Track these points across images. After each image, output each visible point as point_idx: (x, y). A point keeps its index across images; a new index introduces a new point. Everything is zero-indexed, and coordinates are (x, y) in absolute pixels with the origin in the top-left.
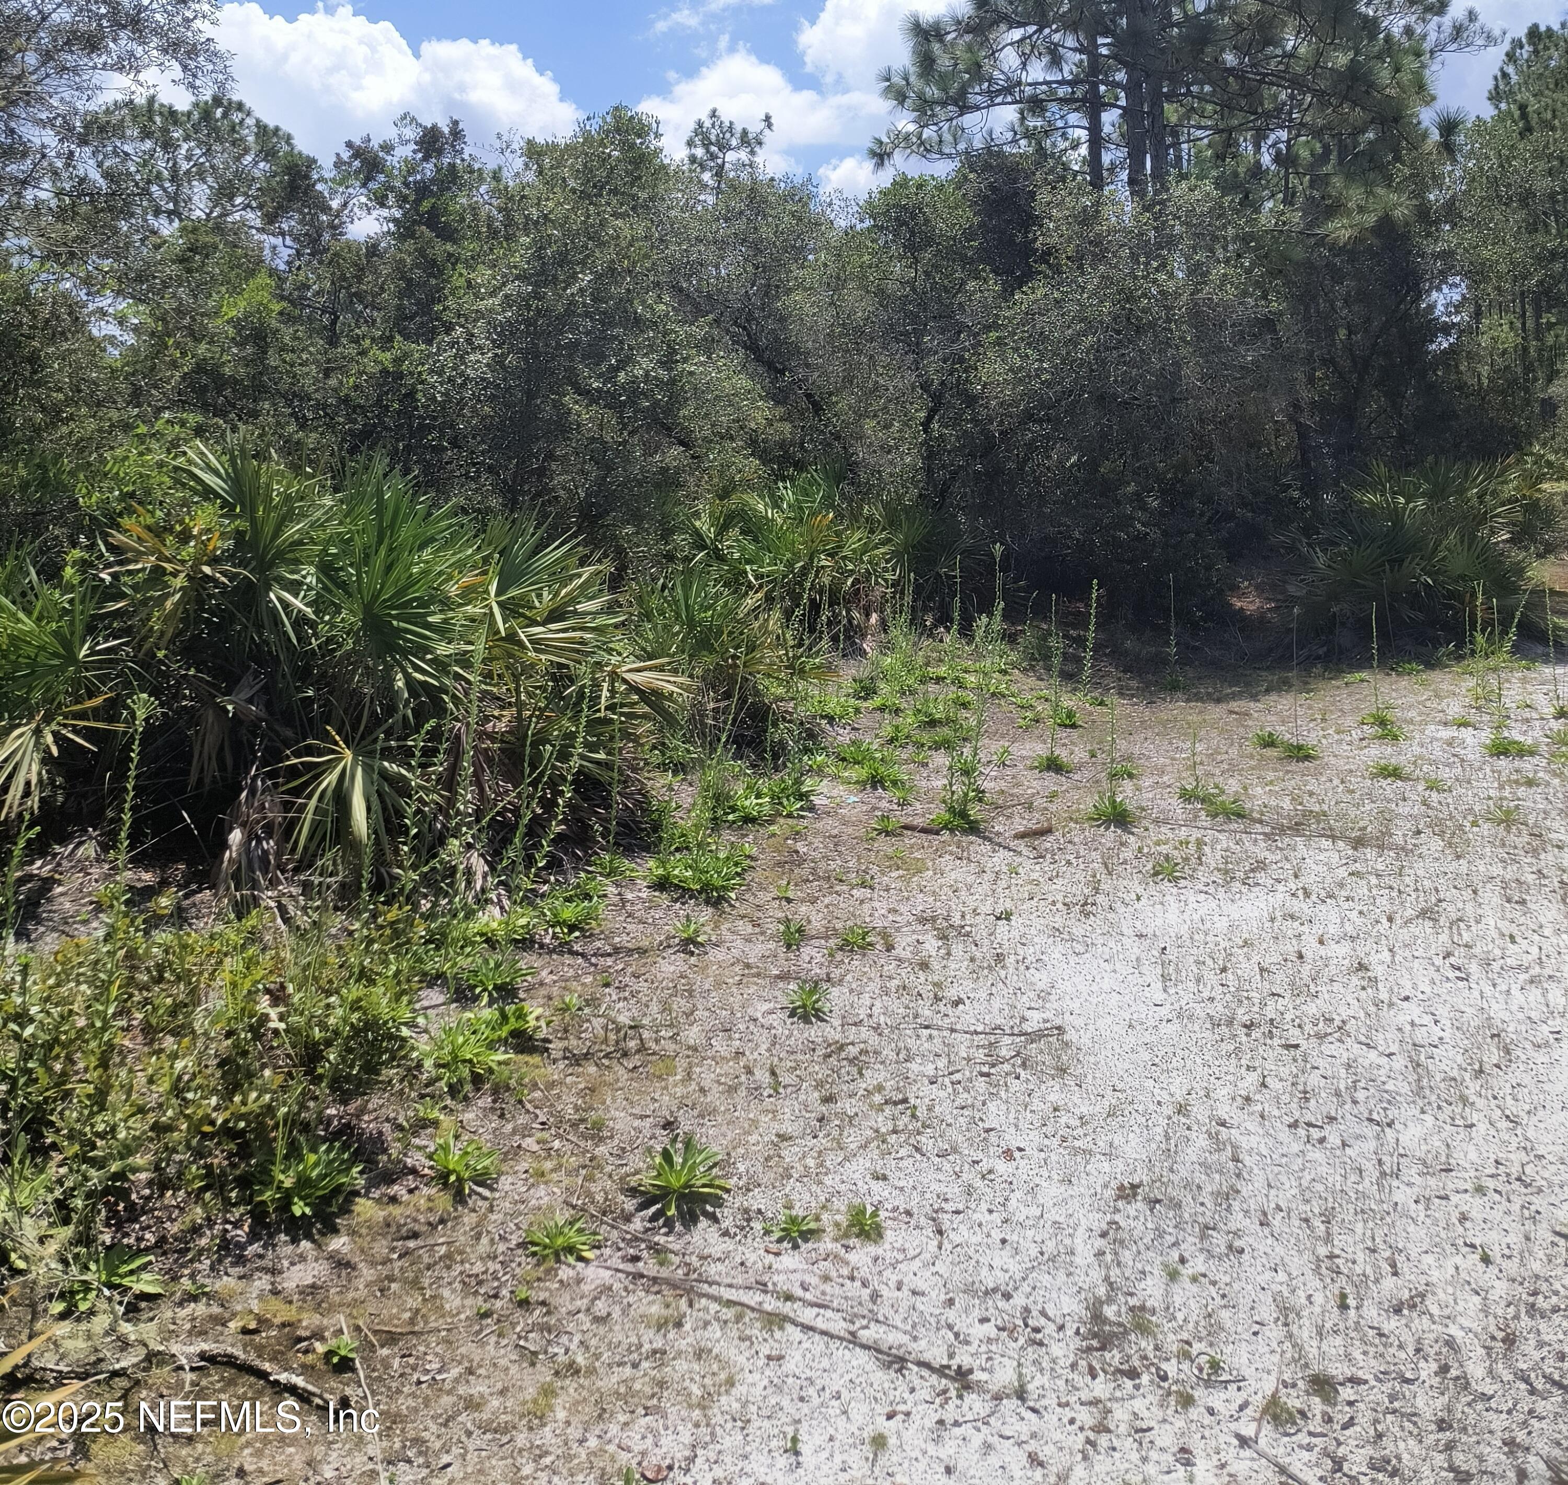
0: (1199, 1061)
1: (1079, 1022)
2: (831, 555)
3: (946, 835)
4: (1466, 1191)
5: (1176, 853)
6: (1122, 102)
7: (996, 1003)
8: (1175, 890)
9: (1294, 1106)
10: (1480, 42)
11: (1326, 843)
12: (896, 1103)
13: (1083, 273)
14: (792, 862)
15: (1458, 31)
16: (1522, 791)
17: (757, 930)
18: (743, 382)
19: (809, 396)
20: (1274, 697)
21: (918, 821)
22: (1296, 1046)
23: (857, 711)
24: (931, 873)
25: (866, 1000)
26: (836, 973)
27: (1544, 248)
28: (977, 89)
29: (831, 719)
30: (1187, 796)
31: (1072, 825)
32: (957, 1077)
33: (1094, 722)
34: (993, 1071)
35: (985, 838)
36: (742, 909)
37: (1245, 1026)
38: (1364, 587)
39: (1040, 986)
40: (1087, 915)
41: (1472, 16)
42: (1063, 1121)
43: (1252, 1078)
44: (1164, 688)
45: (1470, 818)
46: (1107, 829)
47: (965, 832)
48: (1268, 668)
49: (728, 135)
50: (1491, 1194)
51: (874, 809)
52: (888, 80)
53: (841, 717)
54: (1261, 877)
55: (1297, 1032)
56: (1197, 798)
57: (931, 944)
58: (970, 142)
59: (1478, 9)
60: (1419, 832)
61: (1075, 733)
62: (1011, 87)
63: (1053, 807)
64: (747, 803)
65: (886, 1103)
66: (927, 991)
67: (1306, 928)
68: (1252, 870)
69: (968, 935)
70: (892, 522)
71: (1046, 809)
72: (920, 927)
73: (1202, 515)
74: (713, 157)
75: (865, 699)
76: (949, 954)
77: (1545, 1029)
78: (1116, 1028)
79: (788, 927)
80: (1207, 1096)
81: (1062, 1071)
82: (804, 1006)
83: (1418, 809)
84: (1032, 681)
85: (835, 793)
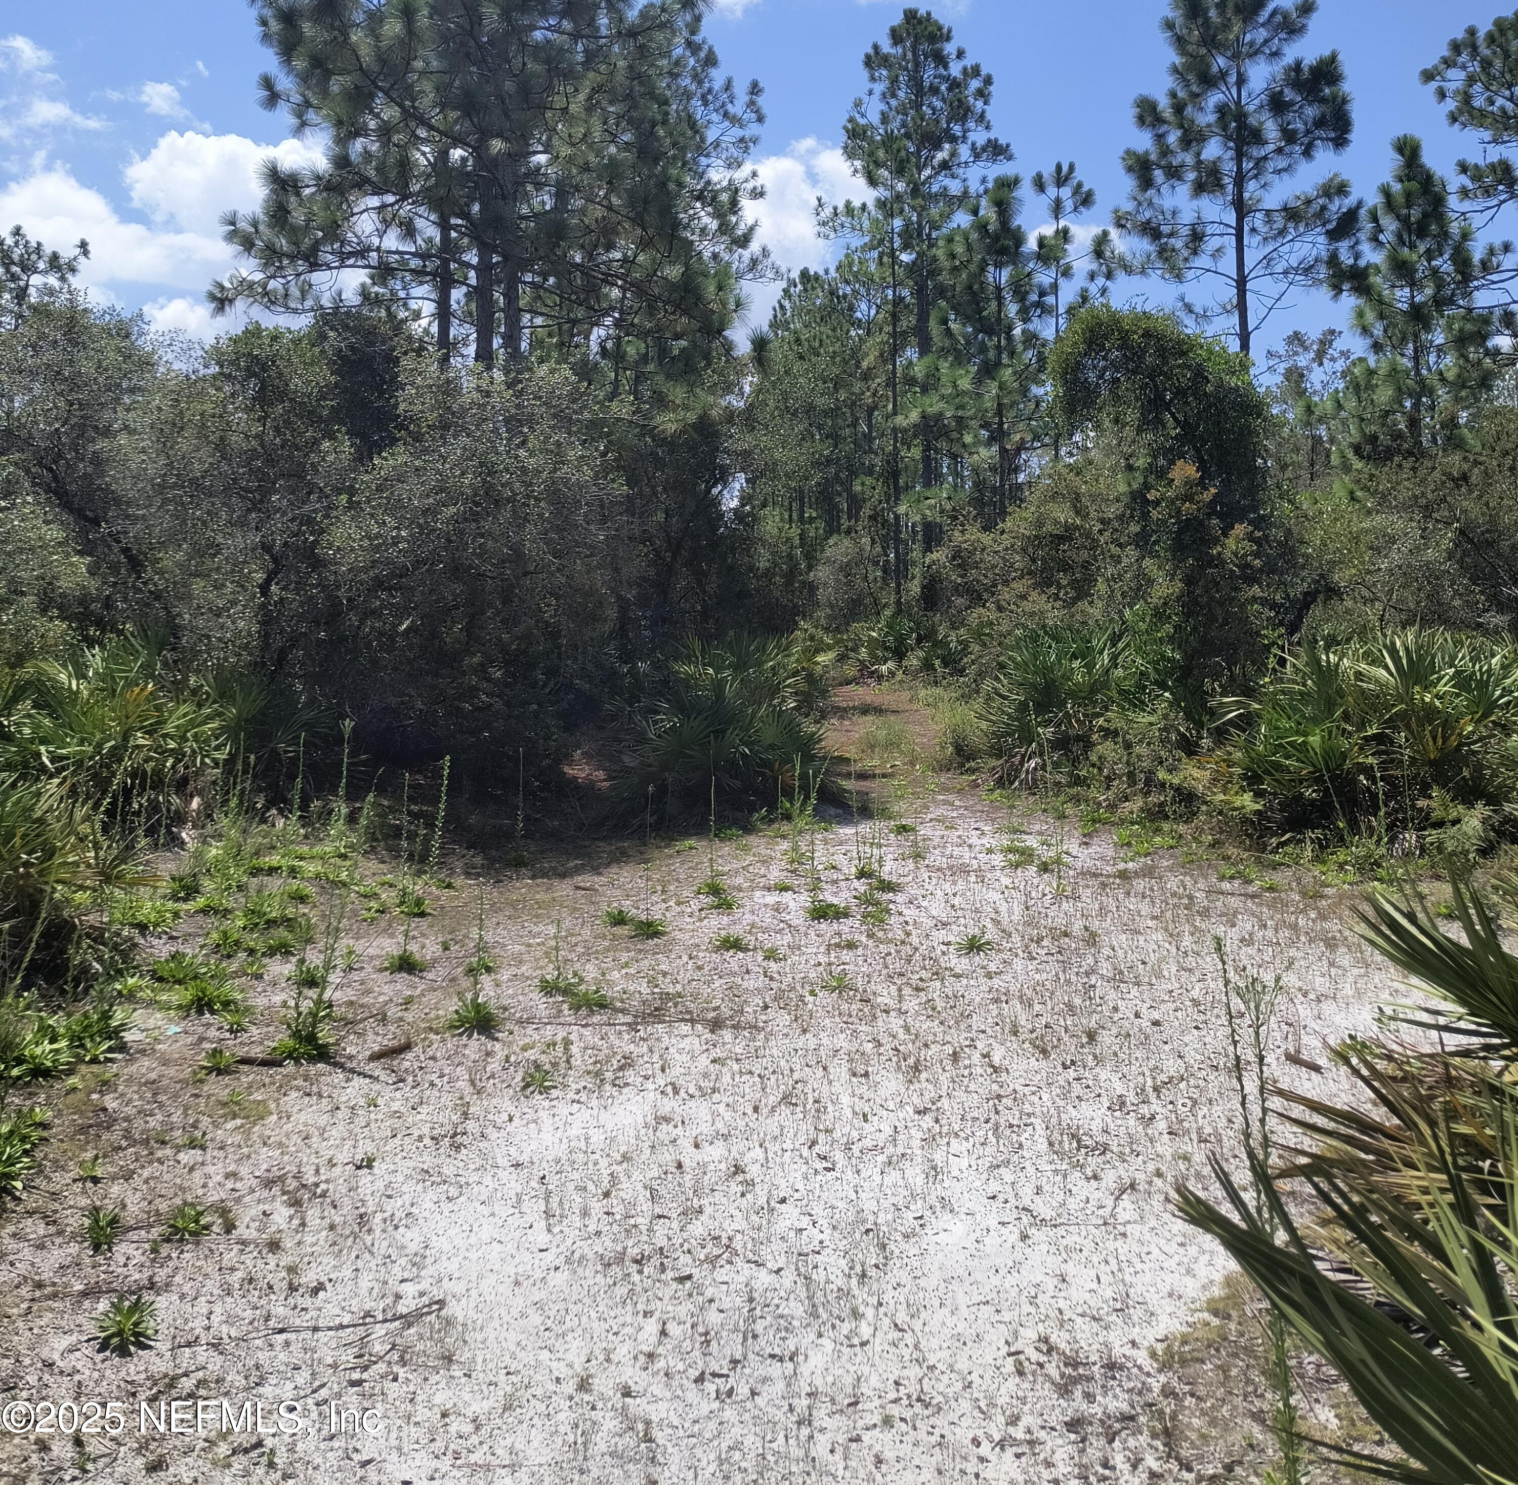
0: (593, 1315)
1: (458, 1288)
2: (150, 732)
3: (290, 1067)
4: (875, 1426)
5: (543, 1057)
6: (473, 281)
7: (365, 1283)
8: (546, 1104)
9: (697, 1353)
10: (771, 276)
11: (685, 1028)
12: (246, 1451)
13: (444, 444)
14: (99, 1125)
15: (754, 262)
16: (846, 956)
17: (52, 1229)
18: (54, 533)
19: (126, 551)
20: (614, 869)
21: (257, 1052)
22: (689, 1277)
23: (176, 915)
24: (274, 1117)
25: (202, 1306)
26: (161, 1275)
27: (821, 455)
28: (329, 249)
29: (142, 928)
30: (548, 988)
31: (432, 1036)
32: (324, 1393)
33: (442, 907)
34: (365, 1376)
35: (336, 1065)
36: (31, 1201)
37: (637, 1262)
38: (691, 757)
39: (413, 1247)
40: (458, 1148)
41: (765, 252)
42: (453, 1429)
43: (652, 1327)
44: (508, 865)
45: (808, 988)
46: (470, 1037)
47: (312, 1060)
48: (604, 839)
49: (34, 257)
50: (898, 1424)
51: (202, 1039)
52: (233, 223)
53: (156, 925)
54: (630, 1075)
55: (688, 1259)
56: (558, 989)
57: (281, 1214)
58: (317, 299)
59: (769, 247)
60: (766, 1007)
61: (424, 923)
62: (362, 252)
63: (409, 1017)
64: (38, 1051)
65: (234, 1452)
66: (279, 1279)
67: (679, 1131)
68: (621, 1068)
69: (324, 1195)
70: (224, 694)
71: (401, 1019)
72: (265, 1193)
73: (545, 685)
74: (14, 278)
75: (185, 900)
76: (303, 1224)
77: (910, 1215)
78: (501, 1289)
79: (97, 1221)
80: (608, 1360)
81: (448, 1359)
82: (120, 1333)
83: (762, 981)
84: (373, 865)
85: (151, 1023)
